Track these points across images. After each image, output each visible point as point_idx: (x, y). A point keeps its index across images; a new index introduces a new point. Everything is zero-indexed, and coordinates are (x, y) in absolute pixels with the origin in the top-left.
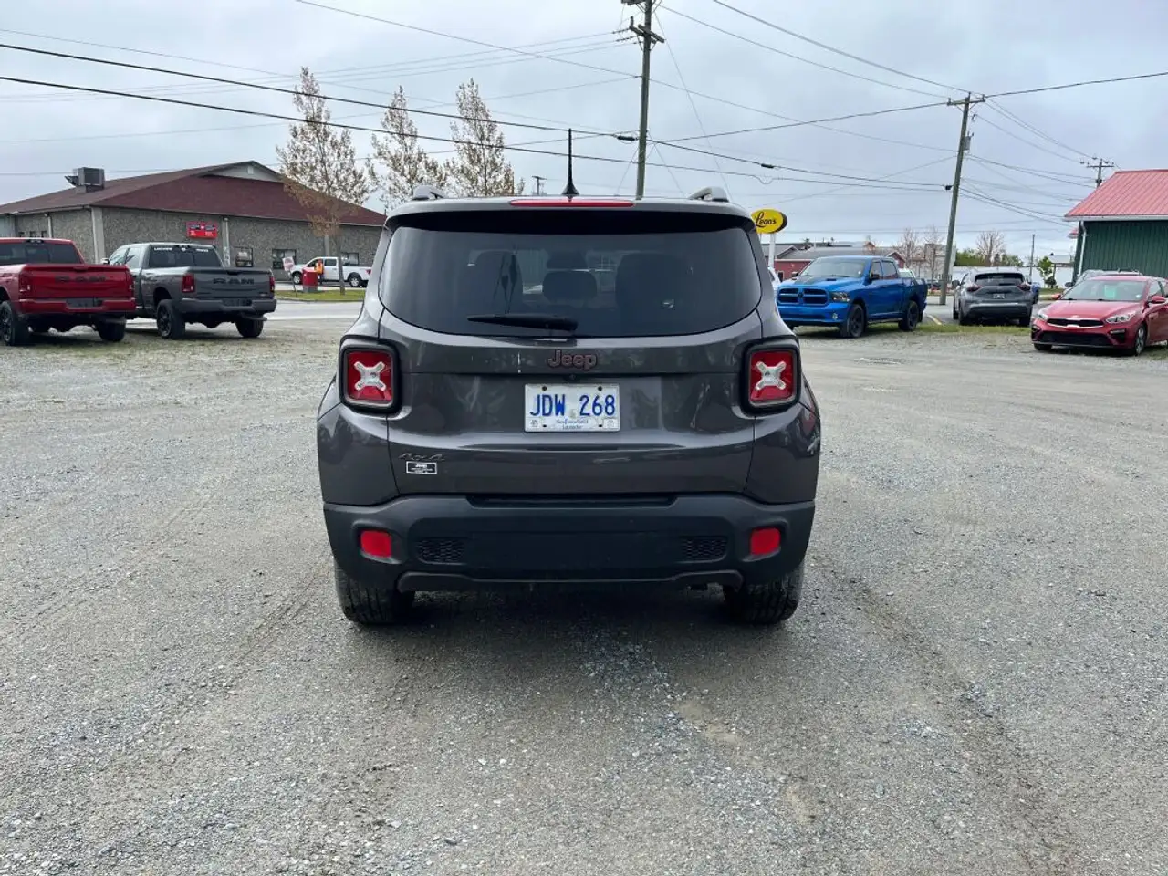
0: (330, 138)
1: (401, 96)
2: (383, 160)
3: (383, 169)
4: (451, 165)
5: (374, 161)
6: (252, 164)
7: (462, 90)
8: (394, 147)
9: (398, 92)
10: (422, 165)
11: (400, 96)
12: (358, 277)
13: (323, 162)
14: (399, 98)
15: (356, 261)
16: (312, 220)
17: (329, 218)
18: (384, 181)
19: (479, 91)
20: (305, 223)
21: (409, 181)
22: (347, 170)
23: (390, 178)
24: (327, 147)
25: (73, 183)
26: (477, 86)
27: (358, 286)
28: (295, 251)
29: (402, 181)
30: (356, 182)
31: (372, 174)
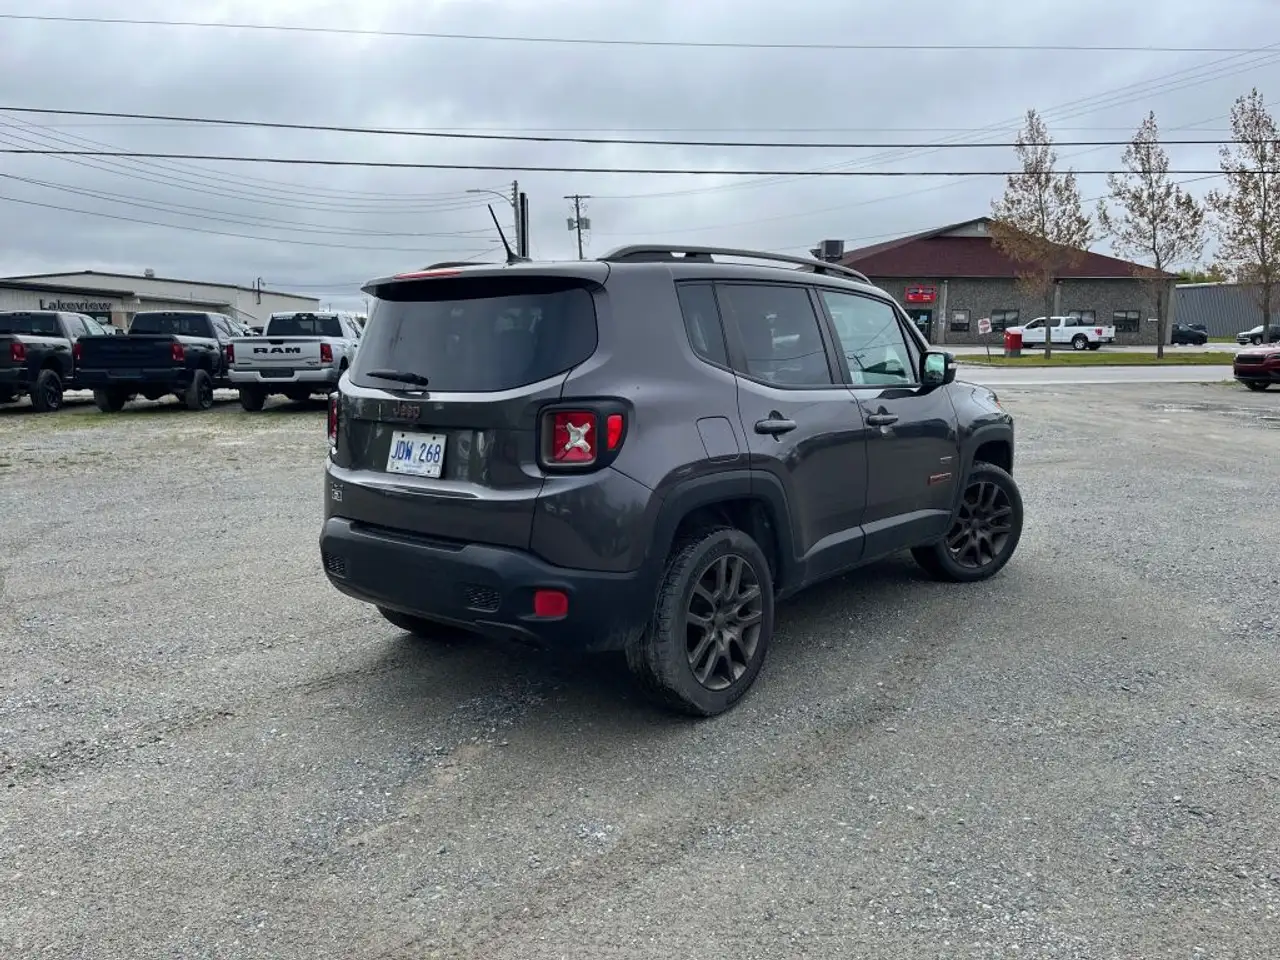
0: (1052, 184)
1: (1151, 123)
2: (1120, 201)
3: (1118, 210)
4: (1215, 198)
5: (1108, 202)
6: (984, 221)
7: (1240, 105)
8: (1136, 183)
9: (1148, 119)
10: (1171, 202)
11: (1150, 125)
12: (1085, 338)
13: (1042, 210)
14: (1148, 125)
15: (1092, 320)
16: (1020, 276)
17: (1040, 273)
18: (1118, 225)
19: (1264, 102)
20: (1012, 280)
21: (1151, 222)
22: (1070, 217)
23: (1127, 221)
24: (1048, 195)
25: (816, 256)
26: (1262, 96)
27: (1084, 349)
28: (1018, 311)
29: (1143, 222)
30: (1079, 230)
31: (1105, 218)
